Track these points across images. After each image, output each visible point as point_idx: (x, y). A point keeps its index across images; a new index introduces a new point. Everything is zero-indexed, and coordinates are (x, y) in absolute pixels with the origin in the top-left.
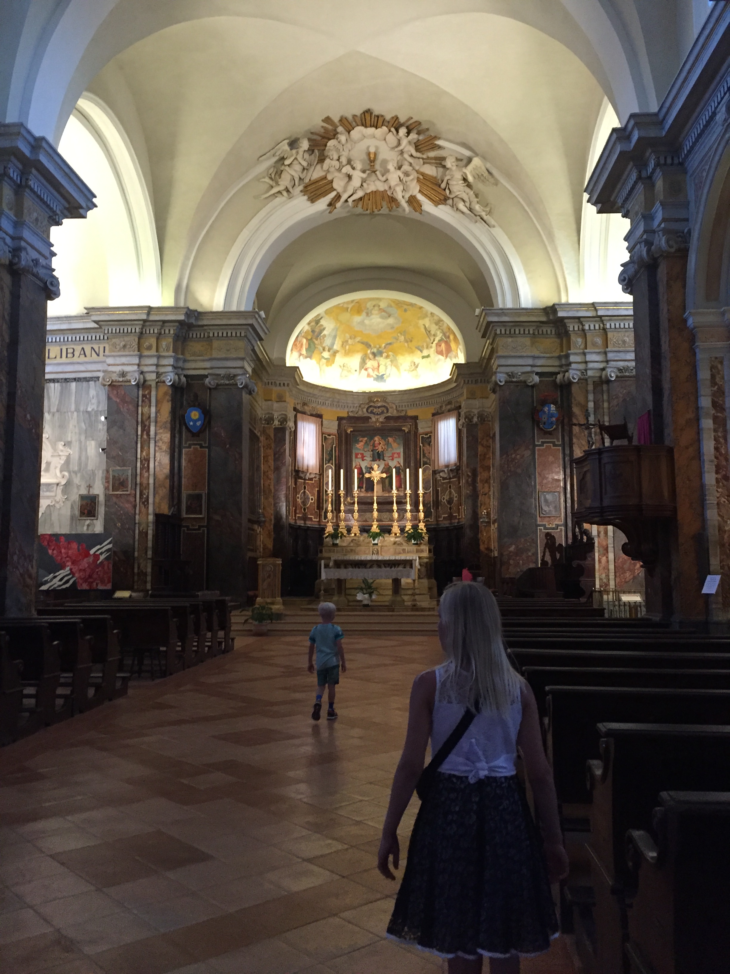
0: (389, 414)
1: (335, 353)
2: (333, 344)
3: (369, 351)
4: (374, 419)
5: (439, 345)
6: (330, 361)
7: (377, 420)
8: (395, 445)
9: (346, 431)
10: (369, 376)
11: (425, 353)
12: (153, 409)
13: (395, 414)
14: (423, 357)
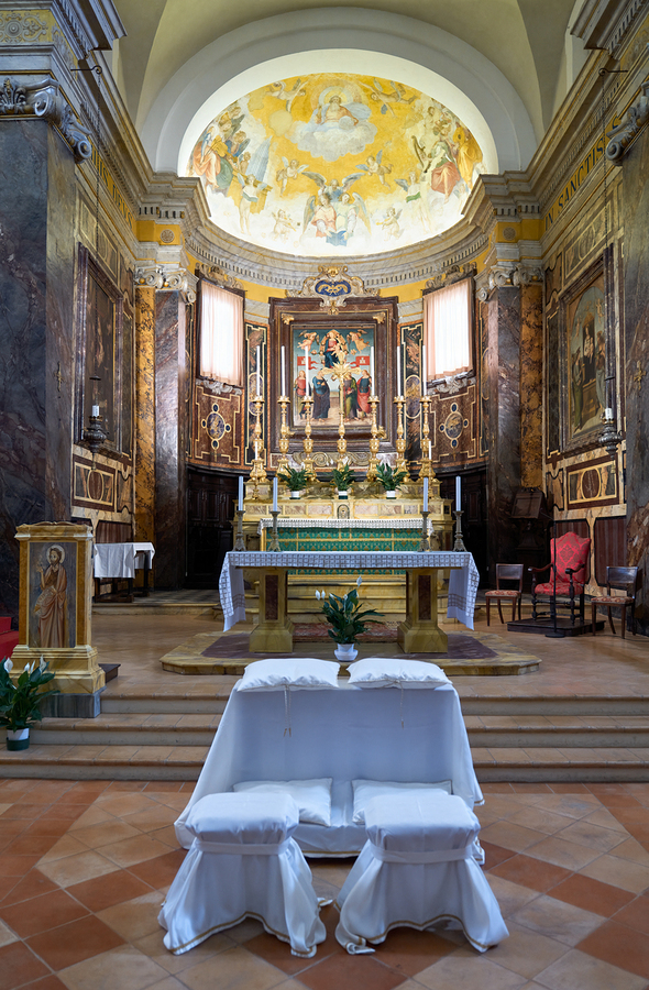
0: (352, 295)
1: (266, 190)
2: (262, 174)
3: (320, 192)
4: (327, 303)
5: (437, 173)
6: (257, 204)
7: (332, 304)
8: (360, 344)
9: (282, 322)
10: (319, 233)
11: (413, 191)
13: (361, 294)
14: (409, 199)
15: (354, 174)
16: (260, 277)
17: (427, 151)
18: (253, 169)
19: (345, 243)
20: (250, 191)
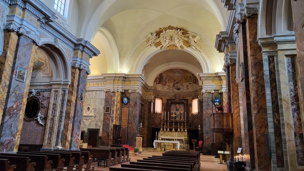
3: (175, 82)
4: (176, 100)
5: (193, 81)
8: (182, 107)
9: (169, 103)
10: (175, 88)
11: (190, 82)
12: (116, 98)
13: (182, 99)
14: (190, 84)
15: (181, 79)
16: (165, 96)
17: (192, 77)
18: (164, 80)
19: (180, 90)
20: (164, 83)
